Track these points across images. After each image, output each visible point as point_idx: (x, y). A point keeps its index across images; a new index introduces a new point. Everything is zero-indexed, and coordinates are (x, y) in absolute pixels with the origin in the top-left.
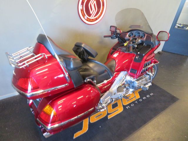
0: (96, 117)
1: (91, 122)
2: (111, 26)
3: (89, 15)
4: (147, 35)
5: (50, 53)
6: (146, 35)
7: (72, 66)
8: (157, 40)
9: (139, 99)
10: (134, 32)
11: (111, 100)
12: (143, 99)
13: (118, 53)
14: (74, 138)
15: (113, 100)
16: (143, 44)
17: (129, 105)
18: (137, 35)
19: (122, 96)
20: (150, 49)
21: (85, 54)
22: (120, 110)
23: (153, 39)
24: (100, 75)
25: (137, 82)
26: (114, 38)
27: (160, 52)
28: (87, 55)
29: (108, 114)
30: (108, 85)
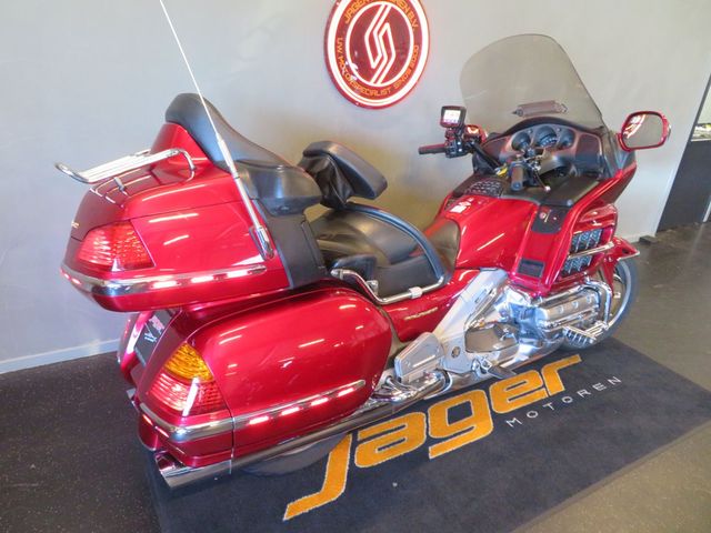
0: (379, 449)
1: (360, 464)
2: (445, 108)
3: (366, 71)
4: (582, 133)
5: (206, 153)
6: (578, 135)
7: (280, 195)
8: (620, 148)
9: (561, 394)
10: (534, 133)
11: (443, 377)
12: (577, 398)
13: (471, 200)
14: (286, 517)
15: (448, 381)
16: (569, 170)
17: (520, 413)
18: (545, 141)
19: (486, 369)
20: (596, 183)
21: (340, 181)
22: (480, 428)
23: (607, 146)
24: (393, 263)
25: (546, 313)
26: (458, 155)
27: (648, 237)
28: (348, 186)
29: (431, 441)
30: (429, 312)
